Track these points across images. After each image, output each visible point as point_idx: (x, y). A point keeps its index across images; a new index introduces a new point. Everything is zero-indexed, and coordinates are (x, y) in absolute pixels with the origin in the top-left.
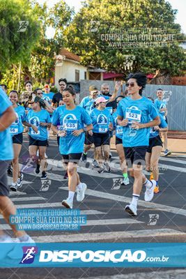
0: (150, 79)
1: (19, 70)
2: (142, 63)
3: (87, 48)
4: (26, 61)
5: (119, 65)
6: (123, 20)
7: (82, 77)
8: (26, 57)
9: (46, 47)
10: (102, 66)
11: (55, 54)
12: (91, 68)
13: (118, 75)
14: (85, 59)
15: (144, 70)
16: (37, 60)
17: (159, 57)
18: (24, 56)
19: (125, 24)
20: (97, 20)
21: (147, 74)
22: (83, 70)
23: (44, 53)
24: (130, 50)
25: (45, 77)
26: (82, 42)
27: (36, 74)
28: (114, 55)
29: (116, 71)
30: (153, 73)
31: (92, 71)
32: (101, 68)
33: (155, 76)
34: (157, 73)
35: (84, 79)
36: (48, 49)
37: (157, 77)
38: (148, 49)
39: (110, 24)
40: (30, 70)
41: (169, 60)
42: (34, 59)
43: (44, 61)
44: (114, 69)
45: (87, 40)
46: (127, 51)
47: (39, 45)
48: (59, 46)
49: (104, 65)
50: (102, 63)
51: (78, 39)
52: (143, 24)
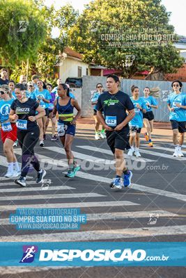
0: (146, 75)
1: (27, 67)
2: (139, 61)
3: (89, 46)
4: (34, 58)
5: (117, 63)
6: (121, 22)
7: (84, 73)
8: (33, 54)
9: (52, 45)
10: (102, 63)
11: (60, 52)
12: (92, 65)
13: (117, 72)
14: (86, 57)
15: (140, 67)
16: (43, 57)
17: (154, 55)
18: (31, 53)
19: (124, 25)
21: (143, 71)
22: (85, 67)
23: (50, 50)
24: (128, 49)
25: (50, 73)
26: (85, 41)
27: (43, 70)
28: (113, 53)
29: (115, 68)
30: (148, 70)
31: (93, 67)
32: (102, 65)
33: (150, 73)
35: (85, 75)
36: (54, 47)
37: (152, 73)
39: (109, 25)
40: (37, 67)
41: (163, 58)
42: (41, 56)
43: (50, 59)
44: (113, 66)
45: (89, 40)
46: (125, 50)
47: (45, 44)
48: (63, 44)
49: (104, 62)
50: (103, 60)
51: (81, 38)
52: (140, 25)
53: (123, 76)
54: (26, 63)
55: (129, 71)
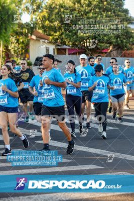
0: (106, 53)
1: (2, 48)
3: (55, 30)
4: (7, 41)
5: (80, 43)
6: (83, 7)
8: (6, 38)
9: (23, 29)
10: (67, 43)
11: (29, 35)
13: (80, 50)
14: (53, 39)
15: (100, 46)
16: (15, 40)
17: (112, 35)
18: (4, 37)
19: (85, 10)
20: (62, 7)
21: (103, 49)
23: (22, 34)
25: (22, 54)
26: (52, 25)
27: (15, 51)
28: (76, 34)
29: (78, 48)
30: (107, 48)
31: (59, 47)
32: (66, 45)
33: (109, 51)
34: (111, 48)
37: (111, 51)
39: (72, 10)
40: (10, 48)
41: (120, 38)
42: (13, 39)
43: (21, 41)
44: (77, 46)
48: (33, 28)
49: (69, 42)
51: (49, 22)
55: (91, 50)
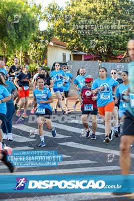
0: (120, 59)
1: (21, 54)
2: (114, 47)
5: (96, 49)
6: (98, 15)
7: (68, 59)
12: (75, 52)
13: (95, 57)
14: (70, 45)
15: (115, 52)
16: (34, 46)
19: (100, 18)
20: (79, 15)
21: (118, 55)
23: (39, 40)
24: (105, 37)
25: (40, 59)
26: (68, 32)
27: (33, 57)
29: (94, 54)
30: (122, 54)
32: (82, 51)
34: (125, 54)
36: (42, 38)
37: (125, 57)
38: (118, 36)
39: (89, 18)
40: (29, 54)
42: (32, 46)
43: (39, 48)
44: (92, 52)
45: (72, 31)
46: (102, 38)
47: (35, 35)
48: (50, 35)
50: (84, 47)
51: (65, 30)
52: (114, 17)
53: (101, 60)
54: (19, 51)
55: (106, 56)
